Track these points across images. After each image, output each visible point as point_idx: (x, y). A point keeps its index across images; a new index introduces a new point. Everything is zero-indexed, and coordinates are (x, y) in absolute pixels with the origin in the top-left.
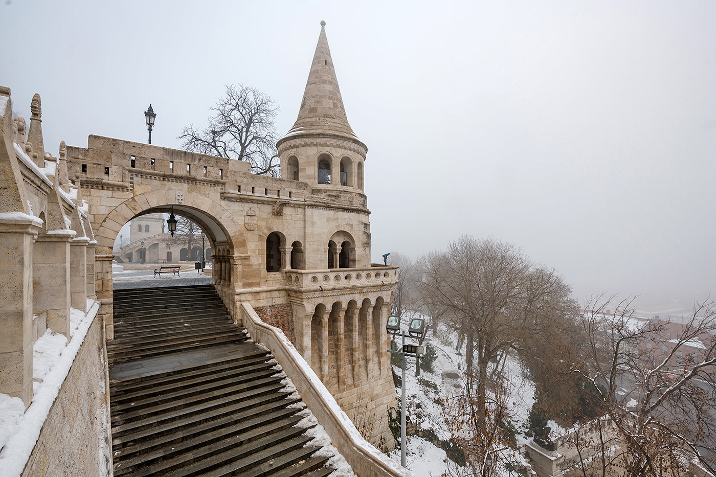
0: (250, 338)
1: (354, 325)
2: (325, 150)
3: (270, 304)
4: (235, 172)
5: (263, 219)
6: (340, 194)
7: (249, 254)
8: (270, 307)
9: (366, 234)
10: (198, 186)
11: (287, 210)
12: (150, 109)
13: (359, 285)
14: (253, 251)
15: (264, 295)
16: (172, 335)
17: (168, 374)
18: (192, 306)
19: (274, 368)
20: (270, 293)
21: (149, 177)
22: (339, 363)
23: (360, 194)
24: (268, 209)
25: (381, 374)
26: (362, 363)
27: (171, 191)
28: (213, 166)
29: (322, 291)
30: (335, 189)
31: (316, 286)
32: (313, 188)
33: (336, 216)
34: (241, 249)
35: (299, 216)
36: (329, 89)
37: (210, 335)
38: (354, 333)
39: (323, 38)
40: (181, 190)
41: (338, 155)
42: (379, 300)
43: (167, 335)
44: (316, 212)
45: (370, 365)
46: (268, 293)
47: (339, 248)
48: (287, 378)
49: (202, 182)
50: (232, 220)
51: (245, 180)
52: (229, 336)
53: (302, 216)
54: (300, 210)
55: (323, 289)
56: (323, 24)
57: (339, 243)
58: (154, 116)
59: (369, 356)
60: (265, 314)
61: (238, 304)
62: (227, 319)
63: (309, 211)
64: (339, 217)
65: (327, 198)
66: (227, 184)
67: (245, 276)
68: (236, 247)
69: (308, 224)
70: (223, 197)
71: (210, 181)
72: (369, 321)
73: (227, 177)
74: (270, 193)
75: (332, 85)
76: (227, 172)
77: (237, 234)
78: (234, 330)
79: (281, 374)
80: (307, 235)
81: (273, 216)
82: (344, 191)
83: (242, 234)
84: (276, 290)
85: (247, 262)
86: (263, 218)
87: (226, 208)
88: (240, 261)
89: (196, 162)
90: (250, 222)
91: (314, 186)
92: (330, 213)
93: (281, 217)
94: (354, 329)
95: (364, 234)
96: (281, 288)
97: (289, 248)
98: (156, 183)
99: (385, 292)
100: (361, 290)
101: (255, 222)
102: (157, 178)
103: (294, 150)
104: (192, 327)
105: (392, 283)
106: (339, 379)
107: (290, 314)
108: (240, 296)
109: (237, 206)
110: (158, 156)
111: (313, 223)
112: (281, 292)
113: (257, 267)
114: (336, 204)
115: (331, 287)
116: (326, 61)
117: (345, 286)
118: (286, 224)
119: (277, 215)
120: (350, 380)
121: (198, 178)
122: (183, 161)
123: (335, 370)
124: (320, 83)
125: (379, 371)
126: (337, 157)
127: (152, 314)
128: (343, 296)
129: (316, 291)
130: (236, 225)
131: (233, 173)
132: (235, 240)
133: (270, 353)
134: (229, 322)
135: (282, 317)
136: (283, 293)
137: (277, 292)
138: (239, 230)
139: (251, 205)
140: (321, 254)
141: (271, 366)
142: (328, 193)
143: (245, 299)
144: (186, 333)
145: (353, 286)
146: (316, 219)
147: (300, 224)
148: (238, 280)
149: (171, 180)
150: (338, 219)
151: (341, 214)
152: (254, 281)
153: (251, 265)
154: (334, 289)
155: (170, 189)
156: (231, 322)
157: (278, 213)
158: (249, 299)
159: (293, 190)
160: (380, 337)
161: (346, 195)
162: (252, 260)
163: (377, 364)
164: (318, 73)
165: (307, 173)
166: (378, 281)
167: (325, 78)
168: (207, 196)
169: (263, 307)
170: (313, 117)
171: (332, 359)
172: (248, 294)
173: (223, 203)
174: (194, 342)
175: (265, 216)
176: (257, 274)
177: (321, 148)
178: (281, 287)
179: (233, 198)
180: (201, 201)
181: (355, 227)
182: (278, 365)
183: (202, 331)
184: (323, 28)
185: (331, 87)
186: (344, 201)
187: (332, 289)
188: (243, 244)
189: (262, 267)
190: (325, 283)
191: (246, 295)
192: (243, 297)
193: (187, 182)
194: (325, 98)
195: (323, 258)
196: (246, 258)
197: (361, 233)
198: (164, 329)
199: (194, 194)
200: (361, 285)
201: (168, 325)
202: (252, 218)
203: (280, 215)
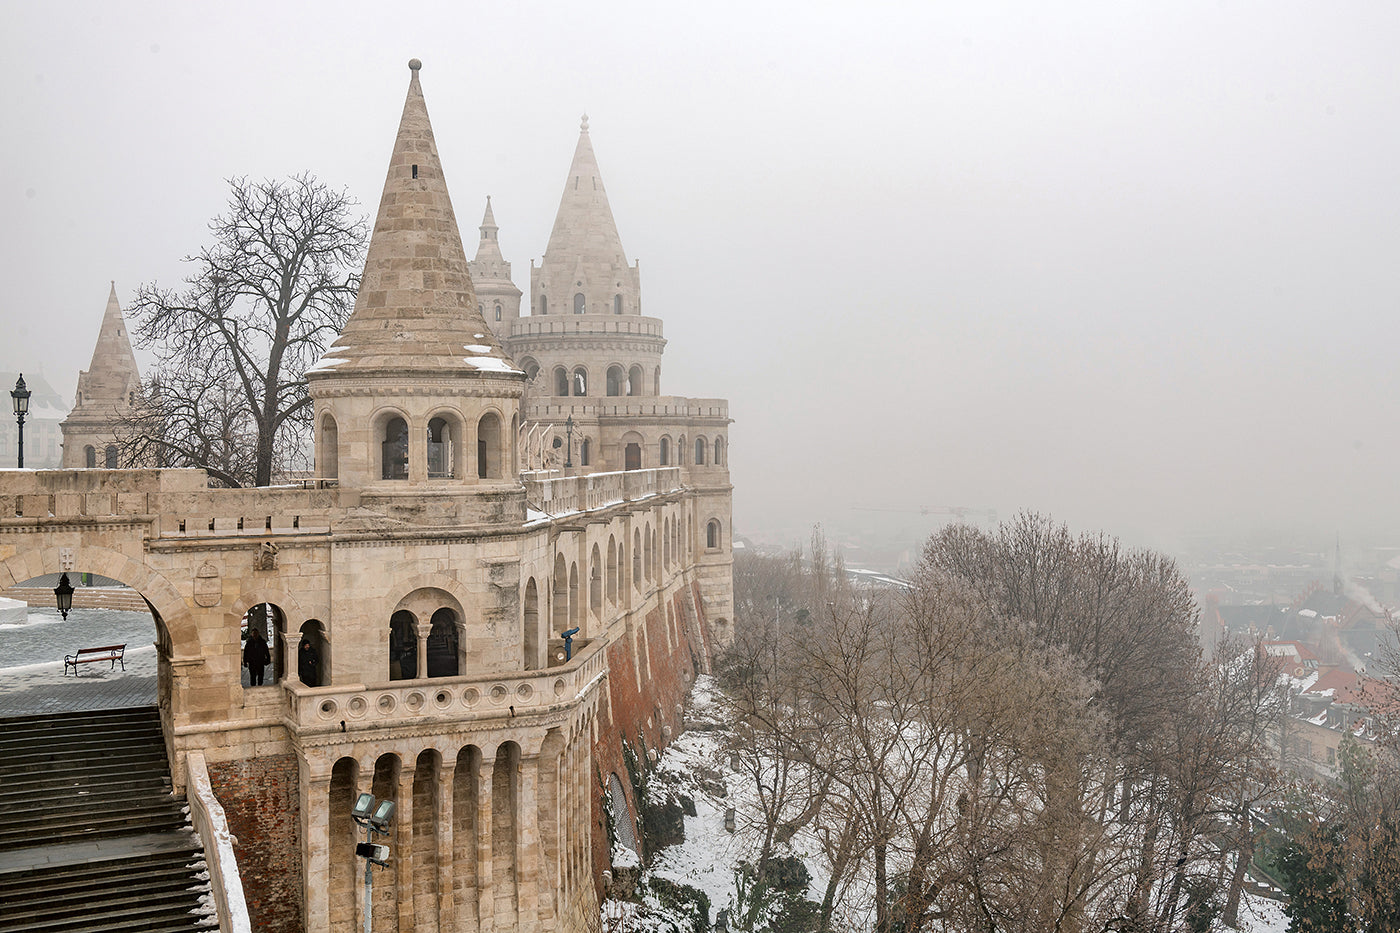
0: (190, 823)
1: (440, 805)
2: (392, 404)
3: (249, 755)
4: (173, 495)
5: (233, 582)
6: (422, 504)
7: (204, 654)
8: (249, 761)
9: (497, 589)
10: (101, 533)
11: (287, 558)
12: (21, 382)
13: (442, 716)
14: (214, 648)
15: (236, 736)
16: (52, 812)
17: (25, 874)
18: (103, 755)
19: (199, 876)
20: (249, 731)
21: (12, 529)
22: (400, 888)
23: (482, 494)
24: (246, 559)
25: (518, 923)
26: (466, 892)
27: (51, 550)
28: (128, 491)
29: (344, 731)
30: (412, 493)
31: (332, 721)
32: (364, 494)
33: (409, 557)
34: (187, 646)
35: (316, 567)
36: (419, 241)
37: (119, 814)
38: (440, 823)
39: (416, 102)
40: (69, 545)
41: (421, 413)
42: (508, 749)
43: (44, 812)
44: (357, 553)
45: (487, 898)
46: (246, 733)
47: (424, 627)
48: (211, 893)
49: (108, 525)
50: (168, 590)
51: (194, 508)
52: (152, 818)
53: (324, 565)
54: (319, 553)
55: (347, 728)
56: (415, 66)
57: (425, 613)
58: (27, 395)
59: (482, 878)
60: (236, 776)
61: (180, 755)
62: (162, 784)
63: (339, 554)
64: (420, 557)
65: (392, 514)
66: (156, 523)
67: (194, 698)
68: (178, 643)
69: (338, 582)
70: (149, 548)
71: (123, 522)
72: (482, 797)
73: (157, 507)
74: (249, 526)
75: (425, 229)
76: (156, 498)
77: (180, 615)
78: (170, 805)
79: (206, 886)
80: (334, 606)
81: (256, 573)
82: (434, 496)
83: (188, 616)
84: (263, 727)
85: (199, 672)
86: (234, 580)
87: (155, 567)
88: (184, 669)
89: (96, 489)
90: (206, 590)
91: (368, 487)
92: (396, 552)
93: (273, 573)
94: (440, 813)
95: (490, 590)
96: (273, 722)
97: (293, 636)
98: (25, 538)
99: (526, 730)
100: (452, 727)
101: (215, 589)
102: (27, 529)
103: (329, 401)
104: (91, 798)
105: (540, 709)
106: (398, 923)
107: (293, 778)
108: (184, 739)
109: (177, 562)
110: (27, 489)
111: (350, 579)
112: (273, 730)
113: (221, 679)
114: (413, 527)
115: (368, 723)
116: (415, 168)
117: (404, 719)
118: (286, 587)
119: (264, 569)
120: (430, 929)
121: (100, 518)
122: (72, 491)
123: (391, 904)
124: (397, 229)
125: (514, 914)
126: (418, 418)
127: (25, 771)
128: (404, 741)
129: (330, 731)
130: (175, 599)
131: (169, 497)
132: (175, 629)
133: (201, 851)
134: (163, 791)
135: (275, 782)
136: (278, 732)
137: (266, 730)
138: (183, 609)
139: (207, 555)
140: (369, 645)
141: (194, 872)
142: (394, 504)
143: (194, 744)
144: (77, 809)
145: (425, 720)
146: (357, 569)
147: (318, 583)
148: (182, 708)
149: (50, 530)
150: (415, 562)
151: (423, 551)
152: (218, 707)
153: (209, 676)
154: (375, 727)
155: (49, 546)
156: (166, 791)
157: (267, 565)
158: (202, 745)
159: (303, 513)
160: (519, 836)
161: (439, 503)
162: (211, 666)
163: (509, 900)
164: (394, 202)
165: (354, 456)
166: (502, 708)
167: (408, 214)
168: (119, 549)
169: (234, 761)
170: (374, 319)
171: (387, 879)
172: (201, 736)
173: (150, 559)
174: (86, 826)
175: (237, 574)
176: (223, 692)
177: (380, 401)
178: (274, 720)
179: (168, 548)
180: (106, 560)
181: (465, 577)
182: (206, 872)
183: (108, 806)
184: (415, 77)
185: (423, 234)
186: (434, 519)
187: (370, 728)
188: (192, 635)
189: (231, 679)
190: (355, 713)
191: (198, 737)
192: (190, 742)
193: (79, 529)
194: (406, 268)
195: (376, 654)
196: (197, 664)
197: (482, 589)
198: (39, 802)
199: (93, 548)
200: (447, 718)
201: (49, 793)
202: (208, 582)
203: (272, 569)
